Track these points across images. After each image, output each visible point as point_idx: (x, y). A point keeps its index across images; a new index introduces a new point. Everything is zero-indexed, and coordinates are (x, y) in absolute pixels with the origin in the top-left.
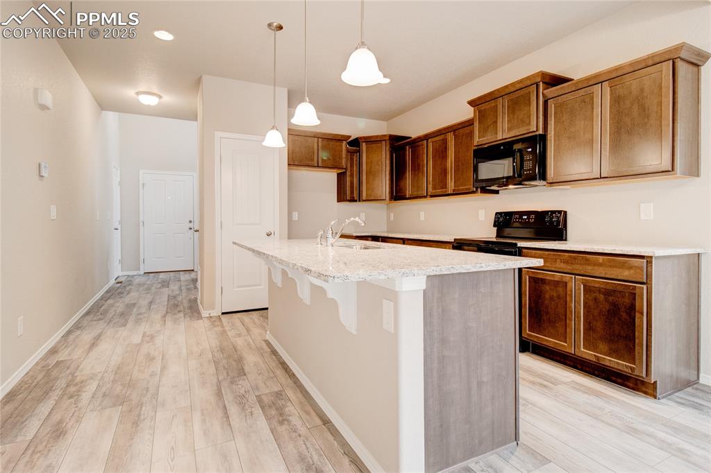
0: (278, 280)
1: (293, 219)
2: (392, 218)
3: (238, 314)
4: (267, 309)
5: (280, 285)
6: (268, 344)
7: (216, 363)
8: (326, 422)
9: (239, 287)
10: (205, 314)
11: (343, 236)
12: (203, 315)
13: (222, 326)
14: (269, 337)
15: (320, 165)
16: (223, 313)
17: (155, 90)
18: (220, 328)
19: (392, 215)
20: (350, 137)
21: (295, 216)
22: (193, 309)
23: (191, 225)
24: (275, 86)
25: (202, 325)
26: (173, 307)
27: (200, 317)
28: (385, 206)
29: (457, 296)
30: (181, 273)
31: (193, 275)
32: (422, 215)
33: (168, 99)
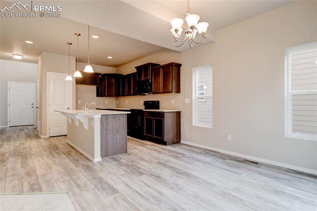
0: (70, 122)
1: (79, 103)
2: (118, 103)
3: (56, 137)
4: (67, 135)
5: (71, 123)
6: (67, 143)
7: (49, 148)
8: (81, 154)
9: (56, 127)
10: (43, 137)
11: (97, 109)
12: (42, 138)
13: (50, 140)
14: (67, 141)
15: (89, 83)
16: (50, 137)
17: (21, 54)
18: (49, 141)
19: (118, 101)
20: (101, 74)
21: (79, 102)
22: (37, 136)
23: (33, 106)
24: (69, 56)
25: (42, 141)
26: (28, 136)
27: (40, 138)
28: (116, 98)
29: (110, 120)
30: (28, 126)
31: (34, 127)
32: (127, 101)
33: (26, 57)
